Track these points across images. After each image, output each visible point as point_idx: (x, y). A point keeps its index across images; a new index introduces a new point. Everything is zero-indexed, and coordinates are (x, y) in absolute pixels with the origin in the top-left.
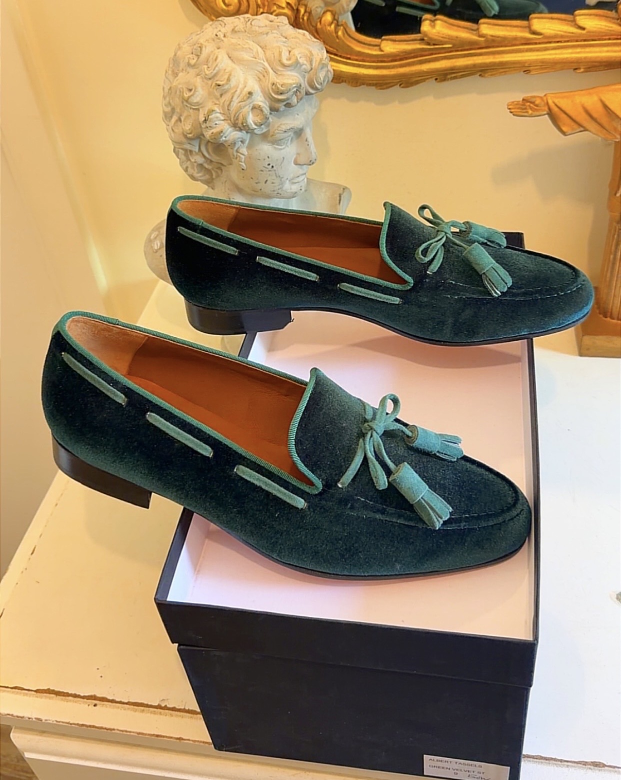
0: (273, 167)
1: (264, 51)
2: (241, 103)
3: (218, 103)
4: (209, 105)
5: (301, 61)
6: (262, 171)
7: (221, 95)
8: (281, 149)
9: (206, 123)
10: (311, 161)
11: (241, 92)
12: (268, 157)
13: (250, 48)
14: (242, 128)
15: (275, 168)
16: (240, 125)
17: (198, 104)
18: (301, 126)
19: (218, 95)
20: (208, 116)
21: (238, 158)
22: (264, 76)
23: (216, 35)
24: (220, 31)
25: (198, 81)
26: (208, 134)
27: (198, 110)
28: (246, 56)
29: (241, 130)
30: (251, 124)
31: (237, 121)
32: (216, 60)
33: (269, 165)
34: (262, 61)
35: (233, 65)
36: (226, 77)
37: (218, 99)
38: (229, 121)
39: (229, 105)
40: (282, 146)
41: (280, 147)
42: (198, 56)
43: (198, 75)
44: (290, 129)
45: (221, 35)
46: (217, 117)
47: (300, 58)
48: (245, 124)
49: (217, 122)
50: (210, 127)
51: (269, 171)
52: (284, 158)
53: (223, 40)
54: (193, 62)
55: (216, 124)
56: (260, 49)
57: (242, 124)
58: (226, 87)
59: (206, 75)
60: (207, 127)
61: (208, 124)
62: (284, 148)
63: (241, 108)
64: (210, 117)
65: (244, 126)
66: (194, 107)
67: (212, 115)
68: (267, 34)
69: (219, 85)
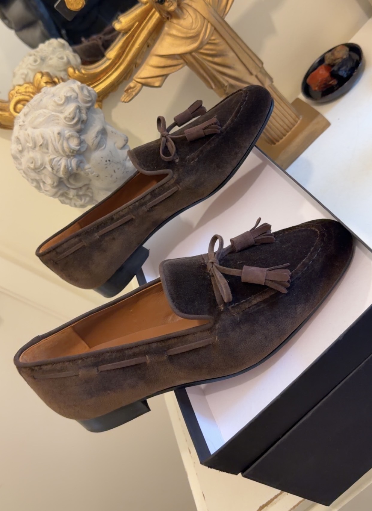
0: (109, 161)
1: (48, 109)
2: (59, 143)
3: (49, 155)
4: (47, 159)
5: (69, 95)
6: (106, 168)
7: (47, 149)
8: (105, 148)
9: (54, 169)
10: (125, 140)
11: (55, 138)
12: (102, 158)
13: (39, 114)
14: (73, 155)
15: (111, 160)
16: (70, 154)
17: (42, 164)
18: (102, 127)
19: (46, 151)
20: (51, 165)
21: (89, 173)
22: (58, 120)
23: (20, 126)
24: (20, 122)
25: (32, 154)
26: (61, 174)
27: (45, 168)
28: (41, 119)
29: (74, 156)
30: (75, 148)
31: (67, 154)
32: (28, 135)
33: (106, 161)
34: (50, 114)
35: (39, 130)
36: (40, 138)
37: (47, 153)
38: (64, 158)
39: (55, 149)
40: (103, 146)
41: (103, 147)
42: (21, 144)
43: (28, 152)
44: (97, 134)
45: (22, 123)
46: (56, 161)
47: (67, 94)
48: (72, 151)
49: (59, 164)
50: (58, 169)
51: (110, 164)
52: (110, 151)
53: (25, 125)
54: (20, 148)
55: (59, 165)
56: (45, 110)
57: (70, 152)
58: (45, 142)
59: (31, 147)
60: (57, 171)
61: (55, 169)
62: (106, 146)
63: (62, 145)
64: (53, 164)
65: (73, 152)
66: (42, 168)
67: (52, 163)
68: (41, 100)
69: (41, 145)
